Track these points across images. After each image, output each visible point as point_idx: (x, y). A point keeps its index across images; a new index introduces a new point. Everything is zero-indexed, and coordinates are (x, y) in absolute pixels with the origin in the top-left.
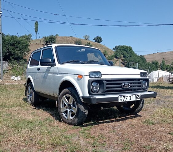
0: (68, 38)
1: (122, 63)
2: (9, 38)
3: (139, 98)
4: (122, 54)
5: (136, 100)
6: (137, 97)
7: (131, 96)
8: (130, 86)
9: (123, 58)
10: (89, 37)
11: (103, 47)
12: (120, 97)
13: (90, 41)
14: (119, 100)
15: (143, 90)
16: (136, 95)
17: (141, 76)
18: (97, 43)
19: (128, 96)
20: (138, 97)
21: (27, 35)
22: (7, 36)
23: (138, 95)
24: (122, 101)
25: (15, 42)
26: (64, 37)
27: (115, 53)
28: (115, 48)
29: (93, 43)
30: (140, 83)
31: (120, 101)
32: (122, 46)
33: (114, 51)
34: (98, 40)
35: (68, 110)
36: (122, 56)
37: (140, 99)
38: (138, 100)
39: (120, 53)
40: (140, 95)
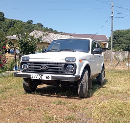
3: (49, 78)
7: (40, 75)
12: (32, 75)
16: (46, 76)
19: (38, 75)
23: (48, 76)
24: (33, 78)
31: (31, 78)
40: (51, 76)
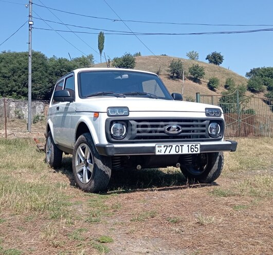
0: (158, 59)
1: (264, 101)
2: (54, 63)
3: (196, 150)
4: (265, 85)
5: (190, 152)
6: (191, 148)
7: (179, 145)
8: (180, 131)
9: (267, 92)
10: (198, 54)
11: (225, 72)
12: (158, 147)
13: (199, 62)
14: (157, 151)
15: (211, 138)
16: (190, 145)
17: (207, 115)
18: (212, 64)
19: (174, 146)
20: (194, 147)
21: (85, 56)
22: (51, 60)
23: (194, 145)
24: (163, 153)
25: (64, 69)
26: (150, 57)
27: (249, 82)
28: (251, 72)
29: (204, 65)
30: (204, 126)
31: (157, 153)
32: (265, 69)
33: (248, 78)
34: (216, 59)
35: (84, 169)
36: (265, 87)
37: (199, 152)
38: (194, 152)
39: (259, 83)
40: (199, 145)
